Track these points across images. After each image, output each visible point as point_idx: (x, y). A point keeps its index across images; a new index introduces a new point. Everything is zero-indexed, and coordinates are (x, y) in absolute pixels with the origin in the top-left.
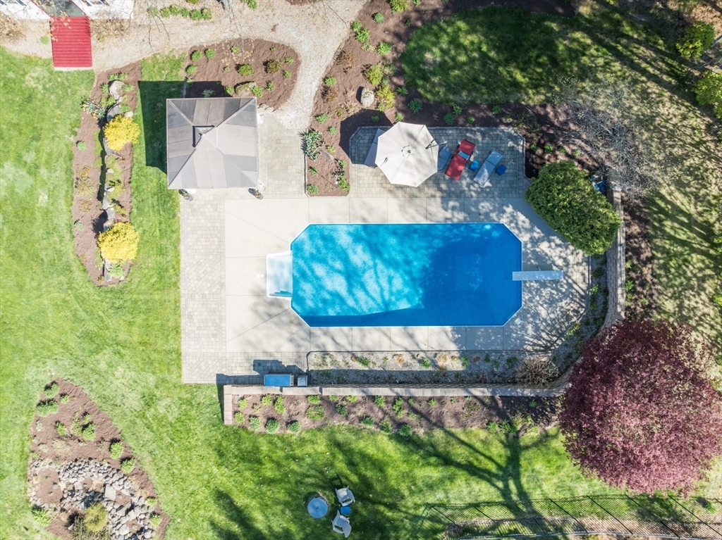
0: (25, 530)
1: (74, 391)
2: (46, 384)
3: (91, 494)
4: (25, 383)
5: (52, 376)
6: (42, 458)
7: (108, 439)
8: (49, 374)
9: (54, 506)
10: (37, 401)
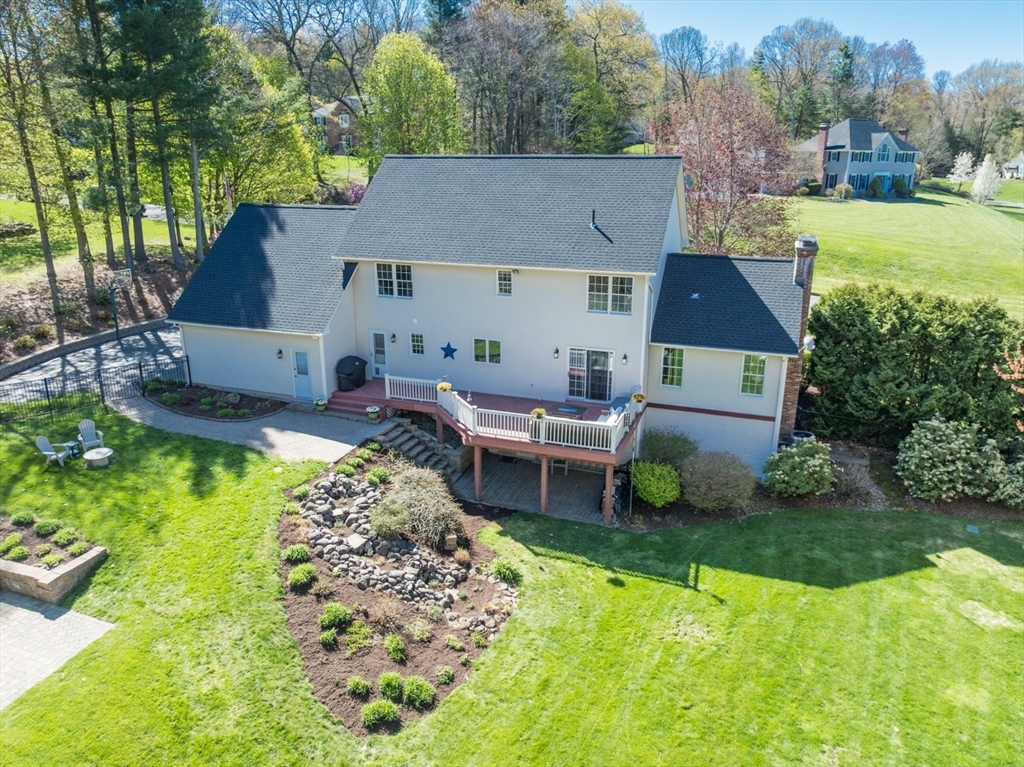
0: (544, 567)
1: (332, 696)
2: (393, 737)
3: (392, 554)
4: (436, 753)
5: (370, 745)
6: (467, 632)
7: (310, 598)
8: (373, 751)
9: (479, 577)
10: (429, 717)
